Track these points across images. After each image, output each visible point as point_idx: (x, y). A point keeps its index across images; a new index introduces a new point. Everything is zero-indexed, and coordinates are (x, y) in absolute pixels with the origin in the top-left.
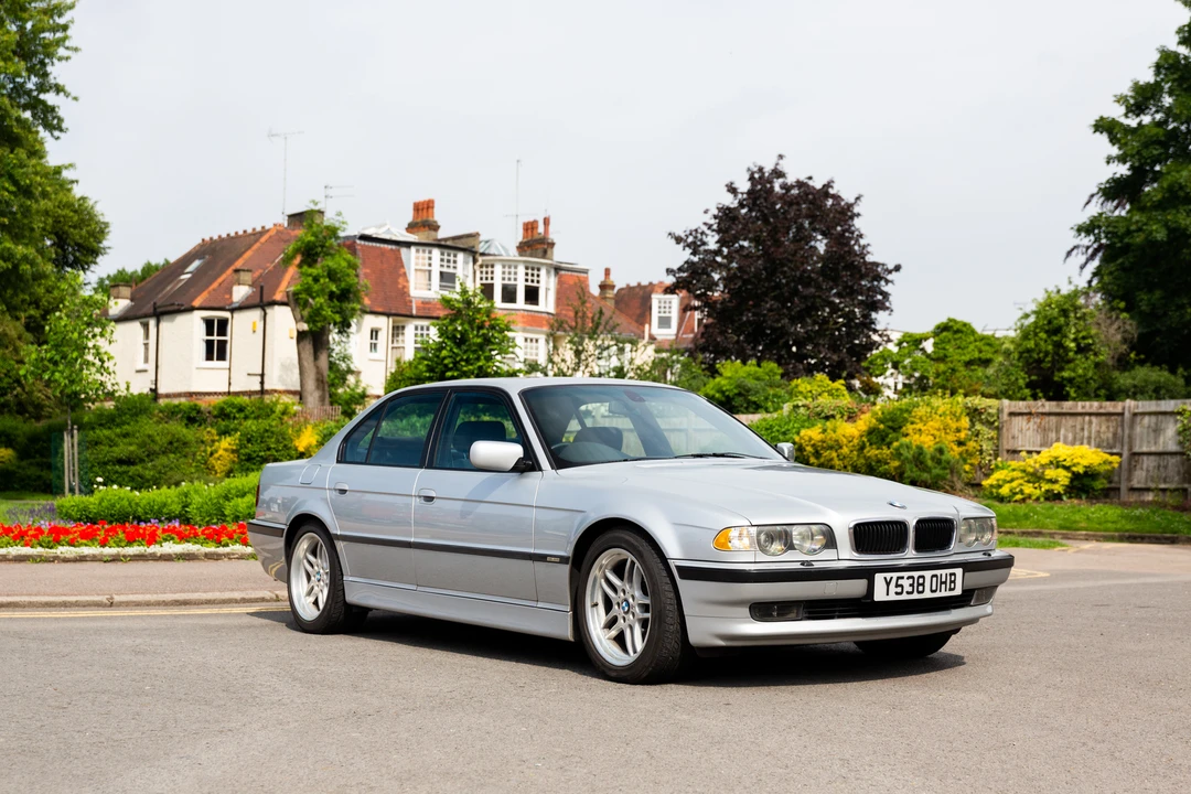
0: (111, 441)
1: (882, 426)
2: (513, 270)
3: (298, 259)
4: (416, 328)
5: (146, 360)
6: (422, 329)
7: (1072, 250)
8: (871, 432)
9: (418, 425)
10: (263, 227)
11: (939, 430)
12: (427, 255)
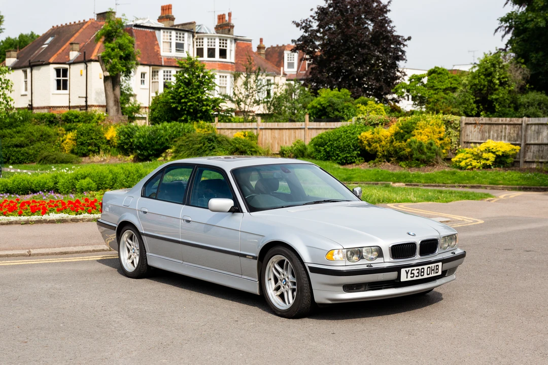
0: (11, 135)
1: (402, 131)
2: (213, 41)
3: (103, 39)
4: (164, 72)
5: (26, 89)
6: (167, 72)
7: (498, 28)
8: (396, 134)
9: (168, 127)
10: (84, 20)
11: (430, 133)
12: (169, 34)
